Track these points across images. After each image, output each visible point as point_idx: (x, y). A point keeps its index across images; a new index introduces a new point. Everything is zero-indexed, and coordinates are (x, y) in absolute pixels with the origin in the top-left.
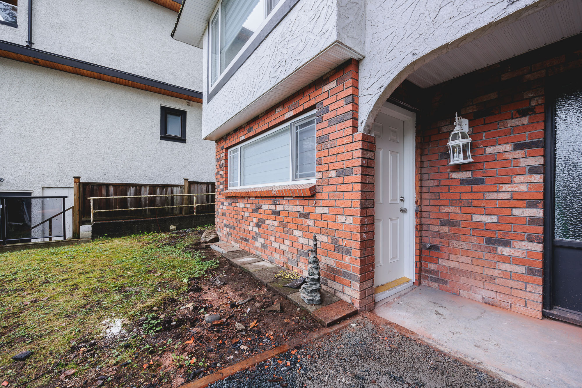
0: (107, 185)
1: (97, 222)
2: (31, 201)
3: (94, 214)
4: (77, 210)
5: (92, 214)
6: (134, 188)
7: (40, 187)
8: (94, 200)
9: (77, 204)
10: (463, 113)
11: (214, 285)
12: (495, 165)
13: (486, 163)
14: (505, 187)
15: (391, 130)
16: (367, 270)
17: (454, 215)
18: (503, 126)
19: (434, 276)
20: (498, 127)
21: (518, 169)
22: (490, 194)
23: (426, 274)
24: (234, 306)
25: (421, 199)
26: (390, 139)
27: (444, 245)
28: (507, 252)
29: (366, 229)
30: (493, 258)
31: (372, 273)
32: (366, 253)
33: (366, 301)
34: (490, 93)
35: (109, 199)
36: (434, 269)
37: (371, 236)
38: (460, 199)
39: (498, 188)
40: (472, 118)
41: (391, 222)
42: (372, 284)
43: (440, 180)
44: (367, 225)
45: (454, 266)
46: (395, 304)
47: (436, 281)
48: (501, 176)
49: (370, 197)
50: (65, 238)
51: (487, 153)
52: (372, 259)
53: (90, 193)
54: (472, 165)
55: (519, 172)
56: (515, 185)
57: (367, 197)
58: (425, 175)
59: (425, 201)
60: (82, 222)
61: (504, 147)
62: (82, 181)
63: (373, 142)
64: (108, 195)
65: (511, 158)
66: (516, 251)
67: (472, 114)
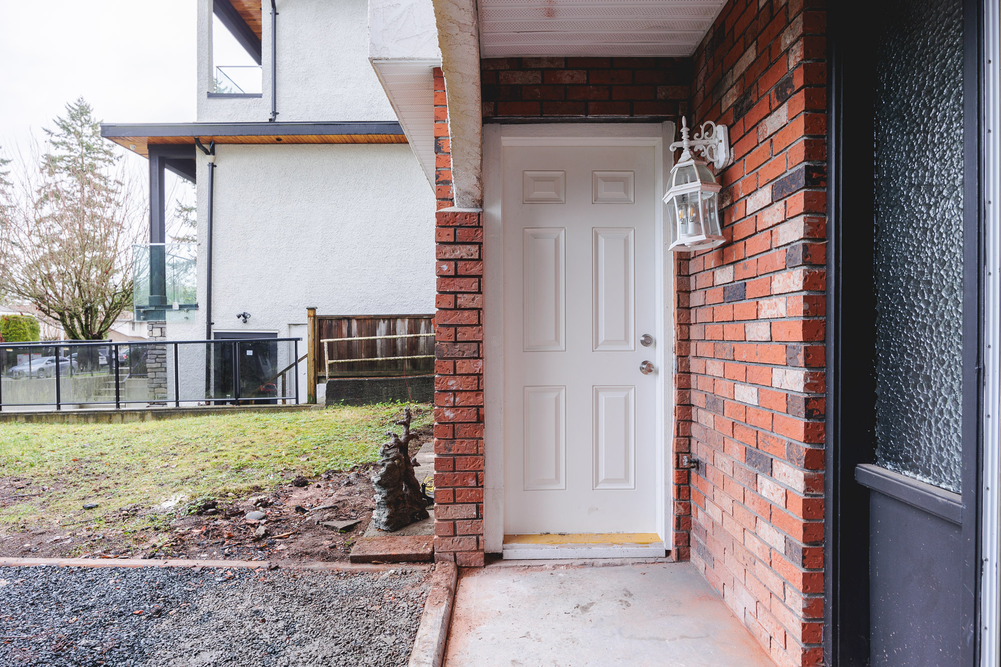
0: (349, 319)
1: (332, 380)
2: (276, 346)
3: (331, 366)
4: (312, 359)
5: (327, 366)
6: (386, 321)
7: (286, 325)
8: (329, 343)
9: (312, 349)
10: (723, 110)
11: (339, 484)
12: (755, 245)
13: (747, 241)
14: (765, 307)
15: (600, 178)
16: (459, 484)
17: (718, 382)
18: (762, 134)
19: (701, 542)
20: (758, 140)
21: (777, 254)
22: (750, 327)
23: (695, 535)
24: (300, 509)
25: (688, 340)
26: (596, 200)
27: (709, 461)
28: (766, 490)
29: (452, 399)
30: (753, 504)
31: (474, 492)
32: (456, 448)
33: (455, 544)
34: (748, 48)
35: (351, 341)
36: (702, 524)
37: (470, 415)
38: (723, 340)
39: (757, 310)
40: (732, 121)
41: (600, 394)
42: (475, 513)
43: (706, 291)
44: (455, 393)
45: (717, 519)
46: (544, 572)
47: (702, 555)
48: (761, 275)
49: (465, 338)
50: (297, 402)
51: (748, 213)
52: (473, 463)
53: (324, 332)
54: (733, 247)
55: (778, 263)
56: (774, 299)
57: (458, 336)
58: (692, 278)
59: (693, 345)
60: (318, 379)
61: (764, 195)
62: (319, 313)
63: (474, 224)
64: (349, 335)
65: (770, 225)
66: (775, 489)
67: (732, 109)
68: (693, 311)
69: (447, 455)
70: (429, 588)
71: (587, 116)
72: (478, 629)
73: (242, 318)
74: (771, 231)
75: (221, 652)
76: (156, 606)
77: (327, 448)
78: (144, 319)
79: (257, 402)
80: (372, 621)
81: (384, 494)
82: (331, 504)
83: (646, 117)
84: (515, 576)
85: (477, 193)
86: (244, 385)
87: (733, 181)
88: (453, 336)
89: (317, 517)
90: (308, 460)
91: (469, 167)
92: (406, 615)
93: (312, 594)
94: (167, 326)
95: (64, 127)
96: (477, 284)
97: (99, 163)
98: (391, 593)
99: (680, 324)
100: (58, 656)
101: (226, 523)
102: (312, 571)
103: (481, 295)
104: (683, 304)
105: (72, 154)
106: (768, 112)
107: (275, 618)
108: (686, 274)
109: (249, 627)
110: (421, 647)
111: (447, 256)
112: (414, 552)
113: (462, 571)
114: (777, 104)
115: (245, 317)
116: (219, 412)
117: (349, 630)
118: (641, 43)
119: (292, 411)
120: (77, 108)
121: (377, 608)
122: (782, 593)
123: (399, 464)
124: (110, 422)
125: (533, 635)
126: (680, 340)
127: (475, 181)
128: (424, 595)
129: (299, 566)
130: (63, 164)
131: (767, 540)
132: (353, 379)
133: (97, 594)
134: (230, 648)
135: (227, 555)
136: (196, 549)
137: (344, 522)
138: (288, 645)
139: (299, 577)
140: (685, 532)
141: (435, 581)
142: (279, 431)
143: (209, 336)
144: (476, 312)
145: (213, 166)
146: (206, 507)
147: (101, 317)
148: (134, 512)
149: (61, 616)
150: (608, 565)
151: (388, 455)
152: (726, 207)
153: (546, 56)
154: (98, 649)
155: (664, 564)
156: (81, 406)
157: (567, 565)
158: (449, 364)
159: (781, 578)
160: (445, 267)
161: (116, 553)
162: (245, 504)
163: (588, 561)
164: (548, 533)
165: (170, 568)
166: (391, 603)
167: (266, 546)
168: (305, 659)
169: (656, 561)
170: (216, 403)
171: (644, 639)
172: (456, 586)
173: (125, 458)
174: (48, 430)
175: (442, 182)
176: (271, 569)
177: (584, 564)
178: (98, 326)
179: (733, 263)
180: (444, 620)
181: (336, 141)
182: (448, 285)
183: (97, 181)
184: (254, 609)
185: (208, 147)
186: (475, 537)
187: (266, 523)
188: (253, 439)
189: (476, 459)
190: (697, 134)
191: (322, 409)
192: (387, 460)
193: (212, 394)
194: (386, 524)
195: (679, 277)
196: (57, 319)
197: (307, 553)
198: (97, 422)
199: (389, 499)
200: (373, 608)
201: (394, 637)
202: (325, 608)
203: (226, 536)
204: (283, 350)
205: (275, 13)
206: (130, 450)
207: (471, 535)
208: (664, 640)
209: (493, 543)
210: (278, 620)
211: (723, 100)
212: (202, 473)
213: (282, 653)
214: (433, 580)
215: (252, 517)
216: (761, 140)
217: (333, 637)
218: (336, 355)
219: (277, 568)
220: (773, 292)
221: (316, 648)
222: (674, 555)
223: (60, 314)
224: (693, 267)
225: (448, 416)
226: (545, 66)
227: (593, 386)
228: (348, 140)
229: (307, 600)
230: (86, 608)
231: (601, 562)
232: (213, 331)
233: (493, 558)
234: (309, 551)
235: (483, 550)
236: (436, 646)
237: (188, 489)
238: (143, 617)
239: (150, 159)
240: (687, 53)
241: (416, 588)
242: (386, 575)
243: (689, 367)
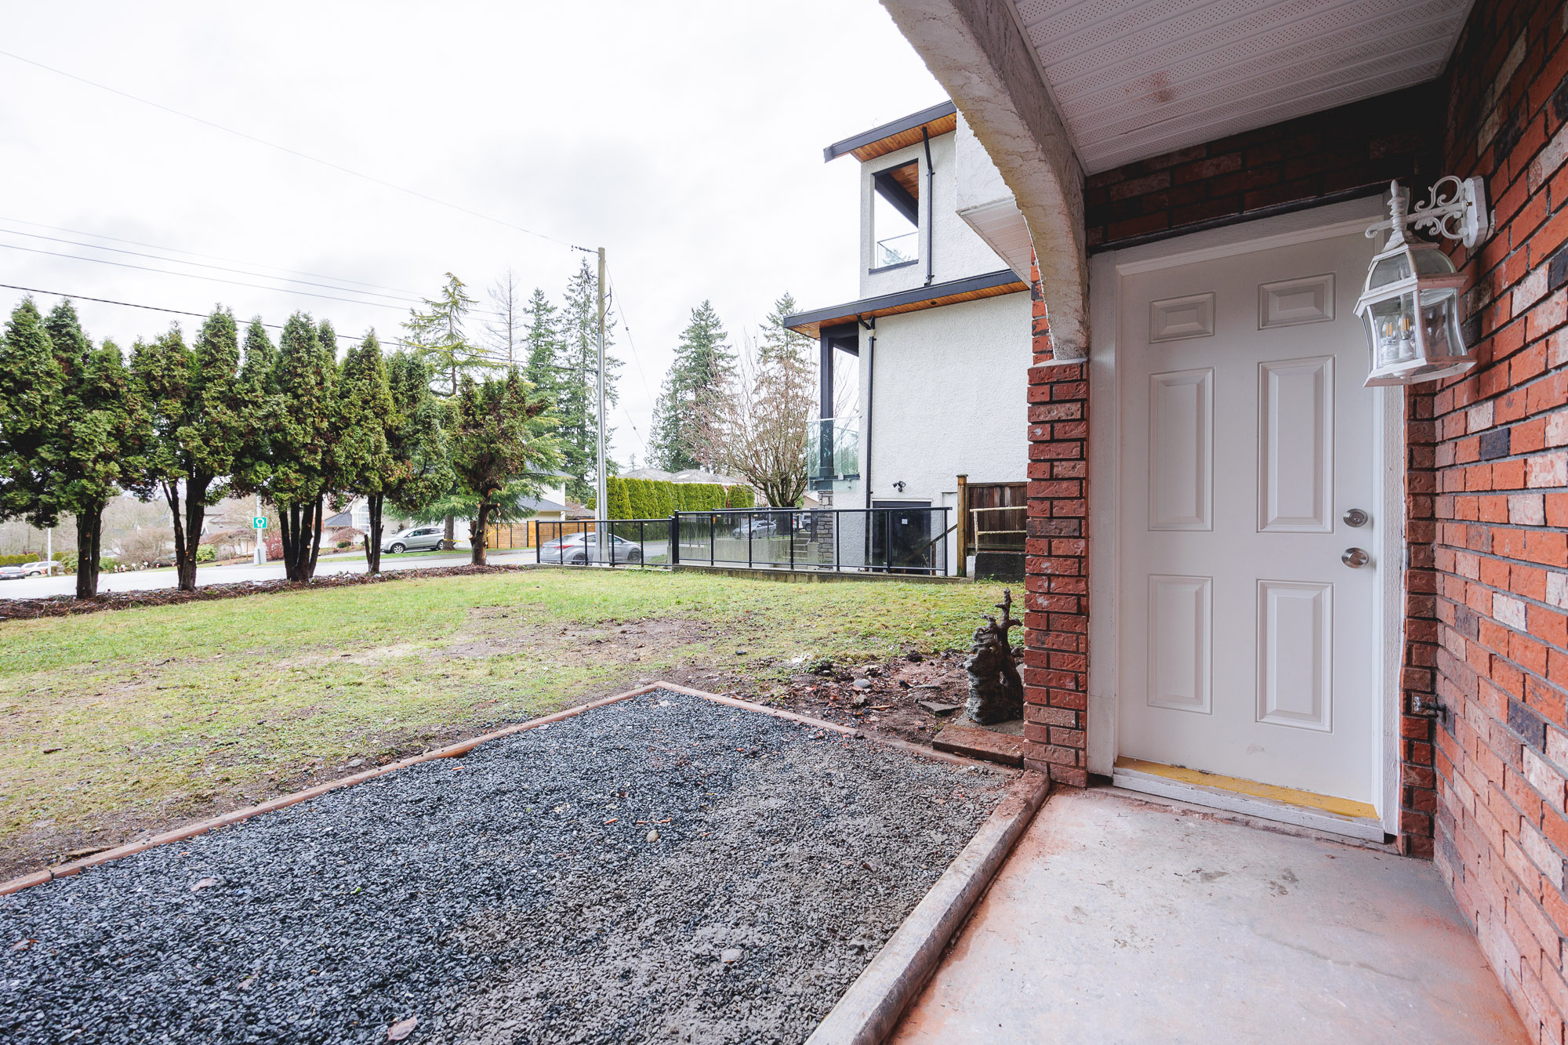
0: (1001, 486)
1: (982, 552)
2: (929, 514)
3: (979, 536)
4: (962, 529)
5: (976, 538)
7: (939, 494)
8: (978, 513)
9: (962, 519)
10: (1480, 153)
11: (954, 665)
12: (1526, 364)
13: (1513, 360)
14: (1536, 469)
15: (1273, 292)
16: (1053, 684)
17: (1473, 588)
18: (1535, 180)
19: (1449, 836)
20: (1528, 190)
21: (1556, 378)
22: (1515, 500)
23: (1440, 822)
24: (905, 685)
25: (1432, 518)
26: (1265, 322)
27: (1459, 710)
28: (1536, 775)
29: (1046, 584)
30: (1517, 793)
31: (1073, 697)
32: (1050, 641)
33: (1049, 754)
34: (1516, 40)
35: (1004, 511)
36: (1450, 808)
37: (1070, 605)
38: (1478, 521)
39: (1525, 473)
40: (1492, 167)
41: (1270, 592)
42: (1073, 722)
43: (1456, 443)
44: (1050, 576)
45: (1470, 806)
46: (1168, 815)
47: (1449, 857)
48: (1533, 415)
49: (1063, 513)
50: (946, 574)
51: (1515, 314)
52: (1072, 662)
53: (975, 501)
54: (1493, 371)
55: (1556, 393)
56: (1550, 455)
57: (1054, 510)
58: (1438, 423)
59: (1439, 526)
60: (967, 551)
61: (1538, 282)
62: (969, 481)
63: (1075, 378)
64: (1002, 504)
65: (1545, 330)
66: (1550, 776)
67: (1491, 150)
68: (1439, 474)
69: (1039, 648)
70: (1005, 795)
71: (1241, 212)
72: (1048, 857)
73: (898, 487)
74: (1547, 341)
75: (785, 802)
76: (755, 748)
77: (958, 625)
78: (816, 489)
79: (908, 571)
80: (930, 813)
81: (976, 682)
82: (937, 685)
83: (1348, 191)
84: (1123, 810)
85: (1081, 340)
86: (895, 553)
87: (1494, 264)
88: (1048, 511)
89: (918, 695)
90: (933, 635)
91: (1067, 311)
92: (968, 817)
93: (883, 771)
94: (834, 495)
95: (774, 321)
96: (1079, 449)
97: (798, 349)
98: (962, 790)
99: (1413, 494)
100: (677, 770)
101: (835, 685)
102: (894, 748)
103: (1083, 463)
104: (1420, 464)
105: (780, 343)
106: (1543, 140)
107: (842, 785)
108: (1427, 416)
109: (817, 786)
110: (966, 856)
111: (1042, 418)
112: (1001, 753)
113: (1054, 787)
114: (1556, 125)
115: (900, 486)
116: (872, 579)
117: (903, 816)
118: (1332, 87)
119: (941, 583)
120: (783, 302)
121: (941, 802)
122: (1558, 957)
123: (995, 651)
124: (786, 581)
125: (1116, 886)
126: (1413, 518)
127: (1077, 326)
128: (996, 802)
129: (883, 741)
130: (773, 354)
131: (1536, 859)
132: (1005, 552)
133: (719, 727)
134: (793, 801)
135: (825, 716)
136: (804, 705)
137: (942, 705)
138: (842, 813)
139: (880, 751)
140: (1422, 814)
141: (1015, 789)
142: (917, 602)
143: (868, 506)
144: (1077, 483)
145: (873, 339)
146: (823, 668)
147: (794, 486)
148: (768, 664)
149: (690, 738)
150: (1274, 830)
151: (982, 641)
152: (1486, 307)
153: (1178, 149)
154: (703, 772)
155: (1378, 853)
156: (775, 565)
157: (1205, 815)
158: (1043, 543)
159: (1556, 930)
160: (1039, 431)
161: (745, 696)
162: (858, 671)
163: (1240, 817)
164: (1182, 767)
165: (777, 718)
166: (958, 800)
167: (861, 715)
168: (850, 831)
169: (1364, 845)
170: (874, 570)
171: (1290, 946)
172: (1043, 802)
173: (783, 615)
174: (739, 583)
175: (1040, 333)
176: (856, 737)
177: (1234, 820)
178: (791, 494)
179: (1495, 397)
180: (1007, 836)
181: (992, 294)
182: (1042, 451)
183: (797, 364)
184: (828, 771)
185: (868, 322)
186: (1073, 751)
187: (869, 692)
188: (890, 608)
189: (1077, 658)
190: (1422, 203)
191: (970, 583)
192: (980, 646)
193: (871, 561)
194: (978, 715)
195: (1413, 423)
196: (761, 489)
197: (895, 730)
198: (776, 580)
199: (980, 688)
200: (937, 801)
201: (945, 836)
202: (890, 788)
203: (831, 698)
204: (936, 518)
205: (932, 174)
206: (789, 607)
207: (1068, 747)
208: (1326, 958)
209: (1101, 761)
210: (843, 787)
211: (1480, 135)
212: (833, 636)
213: (834, 819)
214: (1013, 789)
215: (858, 684)
216: (1533, 190)
217: (885, 818)
218: (987, 525)
219: (862, 738)
220: (1548, 443)
221: (865, 824)
222: (1400, 842)
223: (764, 484)
224: (1441, 405)
225: (1041, 604)
226: (1175, 163)
227: (1257, 580)
228: (1005, 290)
229: (876, 776)
230: (708, 737)
231: (1262, 823)
232: (872, 500)
233: (1098, 781)
234: (898, 727)
235: (1085, 768)
236: (983, 860)
237: (816, 649)
238: (742, 755)
239: (822, 341)
240: (1430, 76)
241: (991, 792)
242: (965, 770)
243: (1433, 561)
